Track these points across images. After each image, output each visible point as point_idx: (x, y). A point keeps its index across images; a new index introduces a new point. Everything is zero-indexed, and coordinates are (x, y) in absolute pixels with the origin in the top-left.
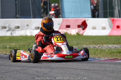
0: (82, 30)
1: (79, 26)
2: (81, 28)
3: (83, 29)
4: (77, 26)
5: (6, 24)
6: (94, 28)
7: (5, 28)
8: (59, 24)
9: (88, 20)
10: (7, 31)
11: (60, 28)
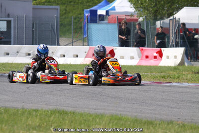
5: (30, 51)
6: (122, 58)
7: (29, 54)
8: (86, 52)
9: (116, 49)
11: (86, 57)
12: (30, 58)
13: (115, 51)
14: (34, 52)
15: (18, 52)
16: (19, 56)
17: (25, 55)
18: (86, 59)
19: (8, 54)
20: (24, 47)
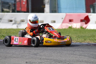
0: (85, 24)
1: (82, 21)
2: (84, 23)
4: (80, 21)
5: (12, 18)
7: (11, 21)
8: (62, 18)
9: (90, 15)
10: (13, 24)
11: (63, 22)
12: (12, 24)
13: (90, 17)
14: (15, 18)
15: (1, 19)
17: (7, 21)
18: (64, 24)
20: (7, 15)
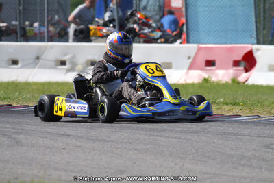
2: (242, 68)
3: (247, 70)
4: (231, 63)
5: (66, 55)
8: (189, 58)
9: (258, 50)
10: (68, 71)
11: (191, 68)
12: (65, 71)
13: (257, 55)
14: (74, 57)
15: (38, 58)
16: (40, 67)
17: (53, 64)
18: (192, 72)
19: (15, 62)
20: (52, 47)
